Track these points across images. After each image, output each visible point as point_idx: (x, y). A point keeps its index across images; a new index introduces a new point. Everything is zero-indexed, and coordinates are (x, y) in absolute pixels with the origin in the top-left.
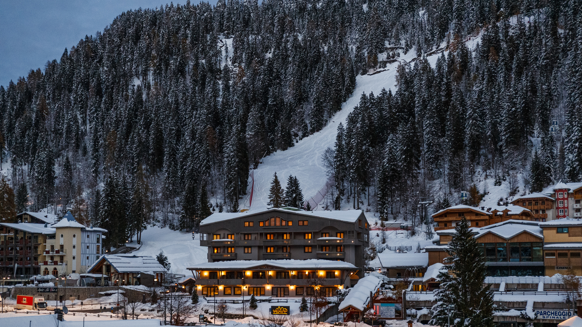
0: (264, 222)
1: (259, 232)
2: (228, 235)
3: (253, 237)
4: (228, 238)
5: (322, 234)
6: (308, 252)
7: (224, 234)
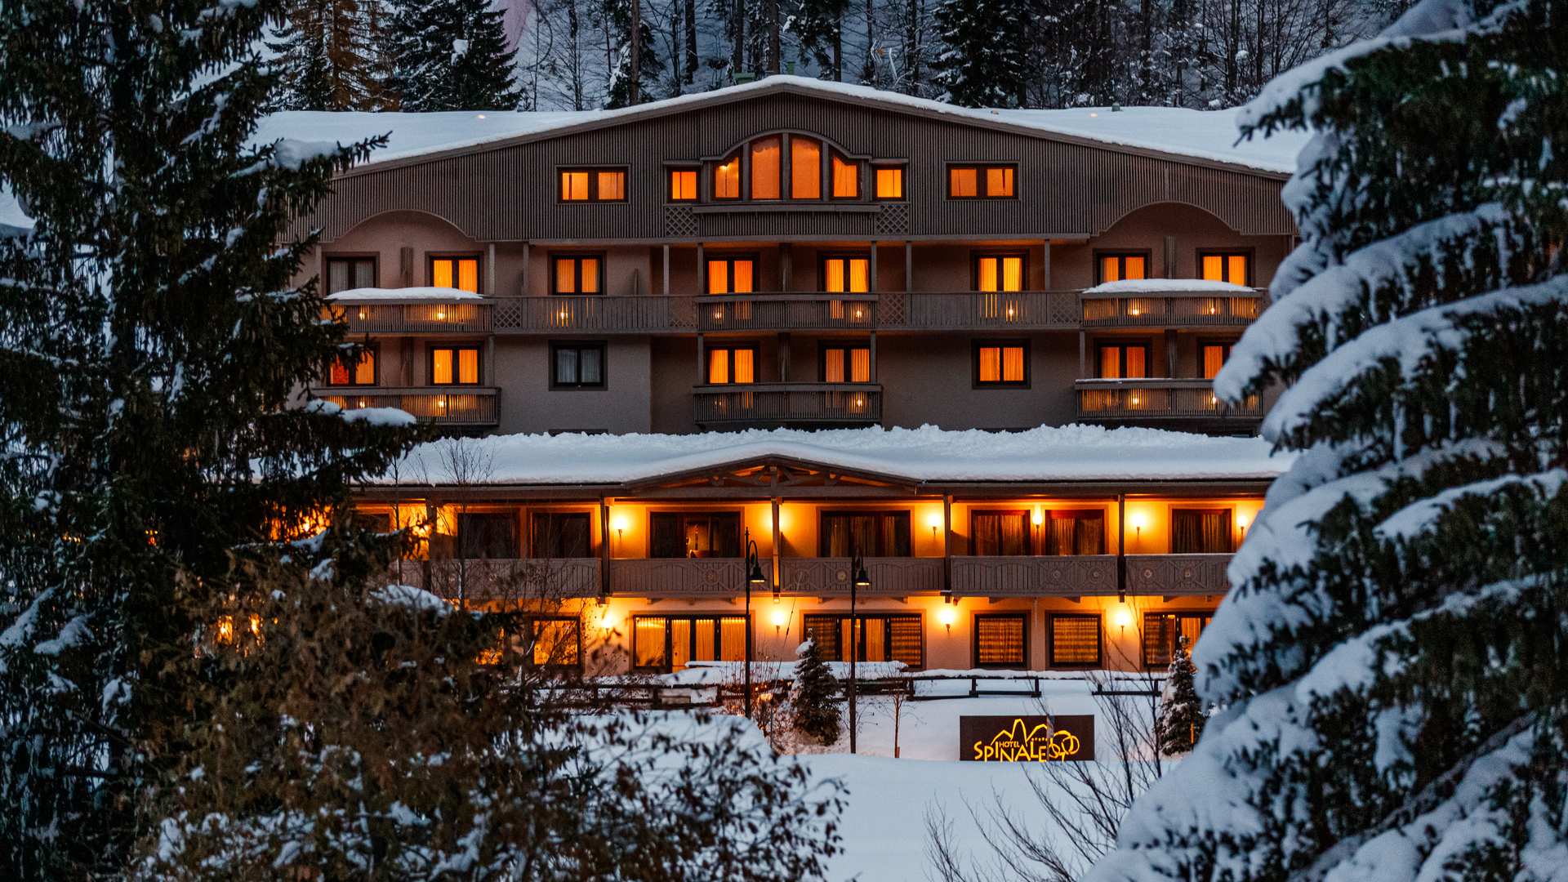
0: (704, 170)
1: (666, 243)
2: (431, 258)
3: (619, 273)
4: (430, 282)
5: (1100, 256)
6: (1001, 384)
7: (406, 255)
